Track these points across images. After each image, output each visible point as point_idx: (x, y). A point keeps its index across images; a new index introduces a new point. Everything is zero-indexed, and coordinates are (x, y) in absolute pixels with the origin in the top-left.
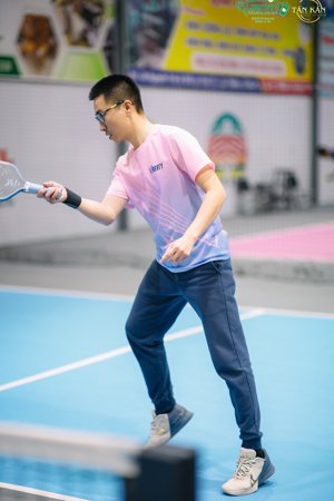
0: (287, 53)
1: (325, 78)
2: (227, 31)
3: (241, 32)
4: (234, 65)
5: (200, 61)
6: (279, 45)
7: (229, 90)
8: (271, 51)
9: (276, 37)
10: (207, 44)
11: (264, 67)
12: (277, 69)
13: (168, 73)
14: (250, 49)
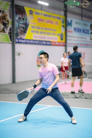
0: (58, 35)
1: (68, 41)
2: (42, 29)
3: (46, 29)
4: (44, 38)
5: (35, 37)
6: (56, 33)
7: (43, 44)
8: (54, 34)
9: (55, 30)
10: (37, 32)
11: (52, 39)
12: (56, 39)
13: (26, 40)
14: (49, 34)
